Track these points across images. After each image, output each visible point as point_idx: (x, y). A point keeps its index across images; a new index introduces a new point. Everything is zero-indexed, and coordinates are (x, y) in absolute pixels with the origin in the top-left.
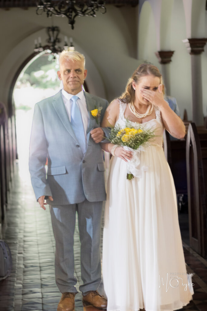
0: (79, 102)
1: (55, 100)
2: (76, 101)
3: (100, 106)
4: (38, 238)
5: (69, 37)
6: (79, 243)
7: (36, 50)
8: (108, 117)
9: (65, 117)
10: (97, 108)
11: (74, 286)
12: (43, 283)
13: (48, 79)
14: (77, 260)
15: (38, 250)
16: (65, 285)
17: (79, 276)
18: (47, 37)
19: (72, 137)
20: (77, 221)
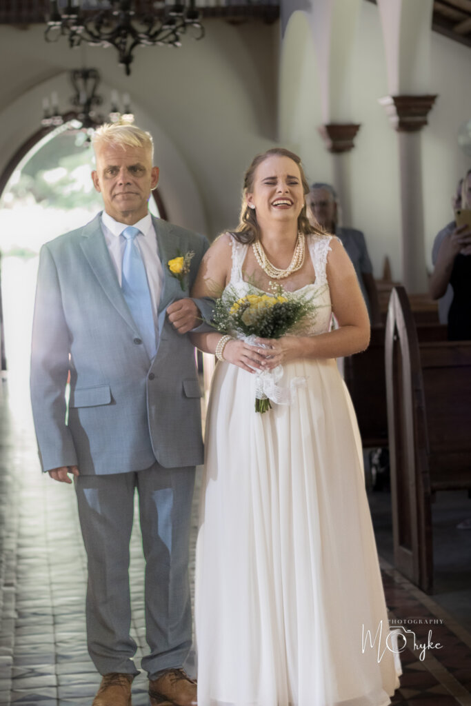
0: (140, 242)
1: (87, 236)
2: (134, 238)
3: (190, 250)
4: (51, 550)
5: (121, 91)
6: (143, 562)
7: (47, 122)
8: (205, 274)
9: (109, 276)
10: (181, 255)
11: (129, 660)
12: (60, 652)
13: (76, 187)
14: (138, 599)
15: (50, 578)
16: (110, 657)
17: (142, 637)
18: (72, 93)
19: (125, 322)
20: (136, 510)
